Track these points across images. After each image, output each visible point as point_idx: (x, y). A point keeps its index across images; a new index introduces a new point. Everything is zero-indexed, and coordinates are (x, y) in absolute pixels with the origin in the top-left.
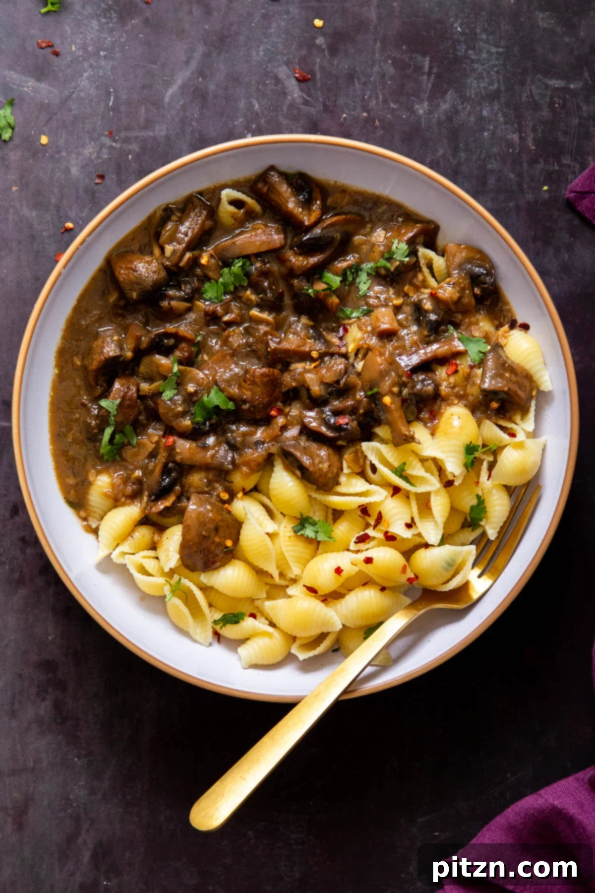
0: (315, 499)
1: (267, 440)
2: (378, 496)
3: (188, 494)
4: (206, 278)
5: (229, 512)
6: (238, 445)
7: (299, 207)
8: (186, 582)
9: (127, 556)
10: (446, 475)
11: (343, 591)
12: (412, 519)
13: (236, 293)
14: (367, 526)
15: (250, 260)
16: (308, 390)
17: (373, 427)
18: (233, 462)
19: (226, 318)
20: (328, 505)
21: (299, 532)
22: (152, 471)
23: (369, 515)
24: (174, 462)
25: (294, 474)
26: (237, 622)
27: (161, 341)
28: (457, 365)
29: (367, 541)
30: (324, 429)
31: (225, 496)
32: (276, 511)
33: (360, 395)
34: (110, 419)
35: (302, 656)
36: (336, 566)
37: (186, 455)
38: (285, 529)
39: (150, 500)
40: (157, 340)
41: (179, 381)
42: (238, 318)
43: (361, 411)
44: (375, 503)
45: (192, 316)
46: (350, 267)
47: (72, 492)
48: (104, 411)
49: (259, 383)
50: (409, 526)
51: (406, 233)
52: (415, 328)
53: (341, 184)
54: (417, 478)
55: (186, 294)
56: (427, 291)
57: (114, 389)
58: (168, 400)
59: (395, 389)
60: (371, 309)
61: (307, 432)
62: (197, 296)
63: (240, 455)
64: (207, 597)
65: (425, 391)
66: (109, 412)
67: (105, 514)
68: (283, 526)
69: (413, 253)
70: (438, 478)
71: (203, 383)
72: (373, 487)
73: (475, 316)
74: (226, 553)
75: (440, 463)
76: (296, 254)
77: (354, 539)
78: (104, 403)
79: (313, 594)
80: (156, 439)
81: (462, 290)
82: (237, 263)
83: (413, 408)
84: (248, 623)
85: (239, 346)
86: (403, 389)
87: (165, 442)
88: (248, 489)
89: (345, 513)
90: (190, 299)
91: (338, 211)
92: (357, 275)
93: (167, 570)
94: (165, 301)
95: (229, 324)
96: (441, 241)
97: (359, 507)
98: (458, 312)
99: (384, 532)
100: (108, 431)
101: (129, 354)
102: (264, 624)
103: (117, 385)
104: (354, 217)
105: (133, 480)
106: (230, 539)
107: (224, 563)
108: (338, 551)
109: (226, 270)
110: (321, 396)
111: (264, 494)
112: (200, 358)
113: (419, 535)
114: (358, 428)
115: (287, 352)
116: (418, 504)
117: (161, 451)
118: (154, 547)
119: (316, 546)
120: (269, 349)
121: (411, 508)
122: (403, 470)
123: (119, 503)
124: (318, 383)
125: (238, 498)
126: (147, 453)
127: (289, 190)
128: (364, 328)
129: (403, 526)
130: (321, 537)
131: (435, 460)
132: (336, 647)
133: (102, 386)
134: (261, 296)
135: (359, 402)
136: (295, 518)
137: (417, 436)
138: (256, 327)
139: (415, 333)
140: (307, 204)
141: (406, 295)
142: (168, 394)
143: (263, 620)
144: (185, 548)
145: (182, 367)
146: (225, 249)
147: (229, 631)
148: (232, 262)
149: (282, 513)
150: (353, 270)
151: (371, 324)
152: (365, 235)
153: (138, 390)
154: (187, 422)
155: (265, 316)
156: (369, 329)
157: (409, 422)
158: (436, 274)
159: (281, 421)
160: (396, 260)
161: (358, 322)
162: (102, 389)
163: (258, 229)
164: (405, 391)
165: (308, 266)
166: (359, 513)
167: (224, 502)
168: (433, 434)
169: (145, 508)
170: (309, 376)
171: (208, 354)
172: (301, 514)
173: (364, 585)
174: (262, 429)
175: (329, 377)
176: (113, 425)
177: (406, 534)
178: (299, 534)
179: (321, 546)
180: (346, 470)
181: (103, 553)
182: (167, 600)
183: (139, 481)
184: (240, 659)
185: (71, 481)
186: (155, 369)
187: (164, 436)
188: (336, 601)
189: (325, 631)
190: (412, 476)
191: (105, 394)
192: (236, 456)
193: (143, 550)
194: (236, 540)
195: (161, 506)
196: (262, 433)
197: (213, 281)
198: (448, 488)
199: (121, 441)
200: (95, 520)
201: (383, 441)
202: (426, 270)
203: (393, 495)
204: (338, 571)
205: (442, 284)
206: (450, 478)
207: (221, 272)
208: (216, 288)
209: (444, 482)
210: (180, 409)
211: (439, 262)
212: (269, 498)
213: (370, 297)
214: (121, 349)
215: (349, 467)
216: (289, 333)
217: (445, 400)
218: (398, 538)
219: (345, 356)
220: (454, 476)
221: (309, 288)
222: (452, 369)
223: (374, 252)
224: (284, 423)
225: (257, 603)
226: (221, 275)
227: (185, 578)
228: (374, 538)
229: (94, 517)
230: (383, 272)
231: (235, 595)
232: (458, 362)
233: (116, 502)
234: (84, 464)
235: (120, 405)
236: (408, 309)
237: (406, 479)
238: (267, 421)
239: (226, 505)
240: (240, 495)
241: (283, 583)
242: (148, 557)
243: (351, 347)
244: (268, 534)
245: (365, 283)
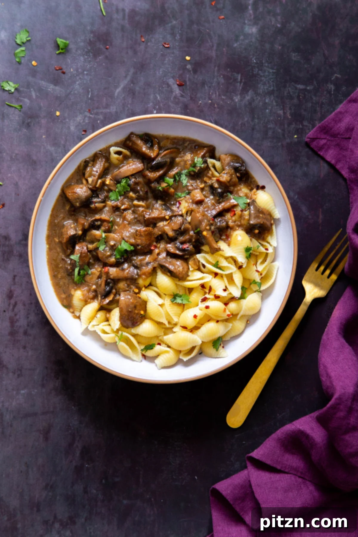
0: (179, 285)
1: (152, 261)
2: (208, 279)
3: (119, 293)
4: (110, 190)
5: (140, 298)
6: (139, 266)
7: (148, 150)
8: (125, 334)
9: (95, 327)
10: (238, 264)
11: (199, 325)
12: (226, 287)
13: (125, 194)
14: (205, 293)
15: (129, 178)
16: (167, 234)
17: (200, 246)
18: (137, 274)
19: (123, 207)
20: (186, 287)
21: (174, 301)
22: (101, 285)
23: (205, 288)
24: (110, 279)
25: (167, 275)
26: (152, 349)
27: (94, 223)
28: (234, 211)
29: (206, 300)
30: (177, 252)
31: (137, 291)
32: (162, 294)
33: (192, 233)
34: (76, 264)
35: (185, 359)
36: (193, 315)
37: (115, 275)
38: (167, 302)
39: (102, 299)
40: (92, 223)
41: (106, 241)
42: (129, 206)
43: (194, 240)
44: (207, 282)
45: (107, 209)
46: (177, 173)
47: (65, 301)
48: (73, 261)
49: (143, 235)
50: (225, 290)
51: (200, 153)
52: (212, 197)
53: (165, 135)
54: (225, 267)
55: (102, 200)
56: (215, 179)
57: (76, 250)
58: (102, 250)
59: (208, 228)
60: (190, 191)
61: (170, 254)
62: (107, 199)
63: (140, 270)
64: (136, 339)
65: (222, 226)
66: (75, 261)
67: (82, 308)
68: (166, 300)
69: (205, 162)
70: (235, 266)
71: (117, 240)
72: (205, 275)
73: (239, 186)
74: (142, 317)
75: (234, 258)
76: (150, 172)
77: (200, 300)
78: (72, 257)
79: (185, 329)
80: (99, 269)
81: (231, 175)
82: (123, 181)
83: (218, 235)
84: (157, 348)
85: (131, 219)
86: (211, 227)
87: (104, 270)
88: (147, 285)
89: (194, 289)
90: (104, 201)
91: (166, 148)
92: (181, 177)
93: (115, 330)
94: (92, 204)
95: (125, 210)
96: (217, 154)
97: (200, 285)
98: (231, 186)
99: (214, 295)
100: (77, 270)
101: (80, 232)
102: (165, 347)
103: (77, 248)
104: (174, 150)
105: (92, 290)
106: (142, 310)
107: (141, 322)
108: (194, 307)
109: (118, 185)
110: (173, 236)
111: (155, 287)
112: (114, 228)
113: (230, 293)
114: (193, 248)
115: (154, 218)
116: (227, 279)
117: (103, 274)
118: (107, 320)
119: (183, 307)
120: (145, 219)
121: (224, 282)
122: (218, 265)
123: (87, 303)
124: (171, 231)
125: (143, 291)
126: (96, 277)
127: (142, 142)
128: (188, 201)
129: (222, 291)
130: (185, 302)
131: (232, 257)
132: (201, 352)
133: (70, 249)
134: (137, 194)
135: (192, 236)
136: (171, 295)
137: (222, 248)
138: (137, 209)
139: (212, 199)
140: (151, 147)
141: (205, 182)
142: (101, 248)
143: (164, 345)
144: (122, 318)
145: (106, 234)
146: (117, 175)
147: (149, 353)
148: (121, 181)
149: (164, 294)
150: (178, 175)
151: (191, 199)
152: (181, 157)
153: (87, 248)
154: (113, 259)
155: (141, 203)
156: (191, 201)
157: (217, 242)
158: (218, 170)
159: (157, 251)
160: (198, 167)
161: (185, 199)
162: (70, 251)
163: (130, 163)
164: (213, 228)
165: (157, 176)
166: (200, 288)
167: (136, 293)
168: (229, 245)
169: (100, 303)
170: (167, 228)
171: (117, 226)
172: (173, 293)
173: (208, 321)
174: (149, 256)
175: (176, 227)
176: (78, 266)
177: (224, 294)
178: (174, 302)
179: (185, 307)
180: (191, 269)
181: (84, 327)
182: (117, 344)
183: (95, 291)
184: (156, 365)
185: (63, 296)
186: (93, 237)
187: (103, 268)
188: (196, 331)
189: (194, 345)
190: (223, 267)
191: (72, 252)
192: (139, 271)
193: (102, 322)
194: (145, 310)
195: (107, 301)
196: (149, 258)
197: (113, 191)
198: (240, 269)
199: (84, 273)
200: (78, 312)
201: (206, 252)
202: (212, 169)
203: (215, 277)
204: (195, 316)
205: (221, 174)
206: (241, 264)
207: (117, 186)
208: (115, 194)
209: (238, 267)
210: (109, 253)
211: (218, 164)
212: (157, 287)
213: (188, 186)
214: (76, 230)
215: (192, 267)
216: (153, 209)
217: (232, 228)
218: (221, 297)
219: (182, 216)
220: (242, 263)
221: (159, 187)
222: (233, 213)
223: (186, 165)
224: (158, 252)
225: (160, 338)
226: (117, 188)
227: (125, 332)
228: (209, 298)
229: (77, 311)
230: (192, 173)
231: (149, 336)
232: (235, 210)
233: (86, 302)
234: (68, 287)
235: (80, 257)
236: (207, 189)
237: (220, 268)
238: (150, 252)
239: (138, 295)
240: (143, 289)
241: (170, 326)
242: (106, 325)
243: (184, 211)
244: (159, 305)
245: (185, 180)
